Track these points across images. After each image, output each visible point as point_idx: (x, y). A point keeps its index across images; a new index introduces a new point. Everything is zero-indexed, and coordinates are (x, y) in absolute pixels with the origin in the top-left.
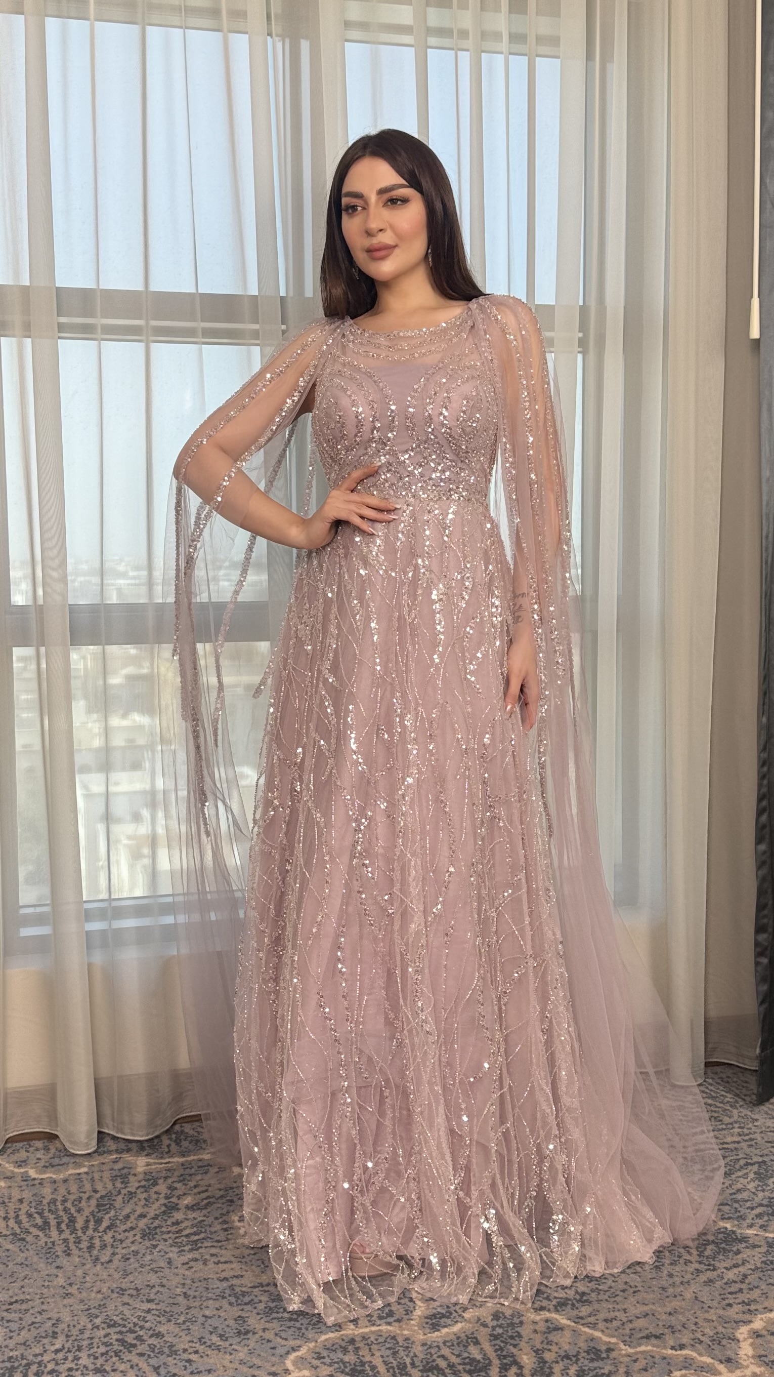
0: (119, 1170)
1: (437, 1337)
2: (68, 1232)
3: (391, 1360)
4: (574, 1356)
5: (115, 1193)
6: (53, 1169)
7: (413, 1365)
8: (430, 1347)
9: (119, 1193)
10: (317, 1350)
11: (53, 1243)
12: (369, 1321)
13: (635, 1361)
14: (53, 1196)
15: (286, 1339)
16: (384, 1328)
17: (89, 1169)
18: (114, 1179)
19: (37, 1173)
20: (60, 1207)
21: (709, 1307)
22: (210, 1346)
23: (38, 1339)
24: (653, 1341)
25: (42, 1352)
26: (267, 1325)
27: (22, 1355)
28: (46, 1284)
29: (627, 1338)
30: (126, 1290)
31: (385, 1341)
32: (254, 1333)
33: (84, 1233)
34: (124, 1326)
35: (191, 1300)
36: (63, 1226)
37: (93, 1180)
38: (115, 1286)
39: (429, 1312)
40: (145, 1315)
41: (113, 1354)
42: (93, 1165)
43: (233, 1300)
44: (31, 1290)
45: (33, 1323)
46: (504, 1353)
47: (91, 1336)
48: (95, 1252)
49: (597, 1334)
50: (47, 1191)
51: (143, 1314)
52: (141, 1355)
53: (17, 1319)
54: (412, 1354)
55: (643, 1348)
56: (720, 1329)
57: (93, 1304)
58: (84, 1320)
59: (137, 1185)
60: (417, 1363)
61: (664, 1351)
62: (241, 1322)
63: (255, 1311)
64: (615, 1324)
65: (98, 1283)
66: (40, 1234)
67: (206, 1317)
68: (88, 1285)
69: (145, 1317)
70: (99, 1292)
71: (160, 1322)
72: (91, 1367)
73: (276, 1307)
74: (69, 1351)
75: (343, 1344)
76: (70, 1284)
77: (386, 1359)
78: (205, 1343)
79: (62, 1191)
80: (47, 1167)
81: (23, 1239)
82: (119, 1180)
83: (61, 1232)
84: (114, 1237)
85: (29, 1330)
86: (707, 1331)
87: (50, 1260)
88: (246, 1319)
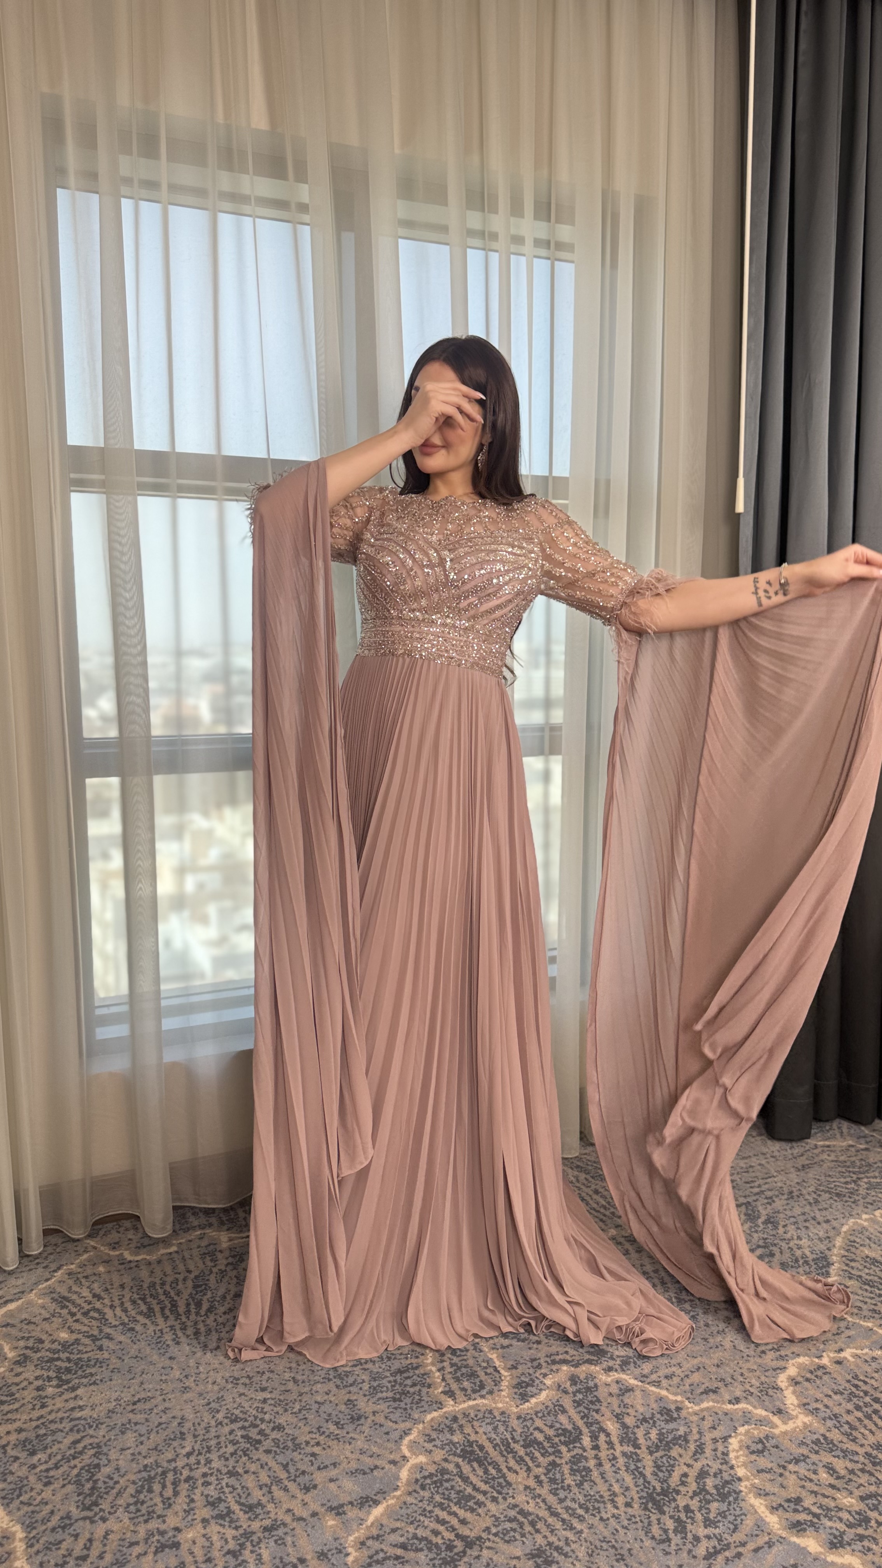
0: (206, 1247)
1: (528, 1409)
2: (172, 1317)
3: (494, 1436)
4: (651, 1418)
5: (207, 1273)
6: (145, 1250)
7: (513, 1438)
8: (525, 1420)
9: (211, 1272)
10: (427, 1432)
11: (161, 1331)
12: (465, 1395)
13: (703, 1419)
14: (152, 1279)
15: (396, 1422)
16: (480, 1401)
17: (178, 1247)
18: (203, 1256)
19: (131, 1255)
20: (160, 1291)
21: (748, 1356)
22: (329, 1436)
23: (168, 1441)
24: (712, 1396)
25: (174, 1457)
26: (377, 1408)
27: (156, 1461)
28: (164, 1378)
29: (689, 1395)
30: (238, 1379)
31: (484, 1417)
32: (366, 1418)
33: (188, 1318)
34: (246, 1420)
35: (301, 1385)
36: (167, 1312)
37: (184, 1259)
38: (228, 1375)
39: (515, 1382)
40: (263, 1406)
41: (241, 1453)
42: (180, 1243)
43: (339, 1382)
44: (151, 1386)
45: (160, 1424)
46: (590, 1420)
47: (217, 1434)
48: (202, 1338)
49: (664, 1393)
50: (144, 1273)
51: (260, 1405)
52: (268, 1452)
53: (143, 1421)
54: (510, 1429)
55: (705, 1405)
56: (763, 1379)
57: (212, 1396)
58: (207, 1417)
59: (225, 1262)
60: (518, 1438)
61: (724, 1406)
62: (351, 1406)
63: (361, 1392)
64: (676, 1380)
65: (211, 1373)
66: (147, 1321)
67: (319, 1403)
68: (203, 1376)
69: (263, 1408)
70: (214, 1383)
71: (277, 1413)
72: (224, 1470)
73: (378, 1386)
74: (200, 1454)
75: (448, 1422)
76: (186, 1377)
77: (489, 1435)
78: (324, 1433)
79: (158, 1273)
80: (139, 1248)
81: (132, 1329)
82: (208, 1258)
83: (166, 1318)
84: (215, 1320)
85: (157, 1432)
86: (753, 1381)
87: (162, 1351)
88: (355, 1403)
